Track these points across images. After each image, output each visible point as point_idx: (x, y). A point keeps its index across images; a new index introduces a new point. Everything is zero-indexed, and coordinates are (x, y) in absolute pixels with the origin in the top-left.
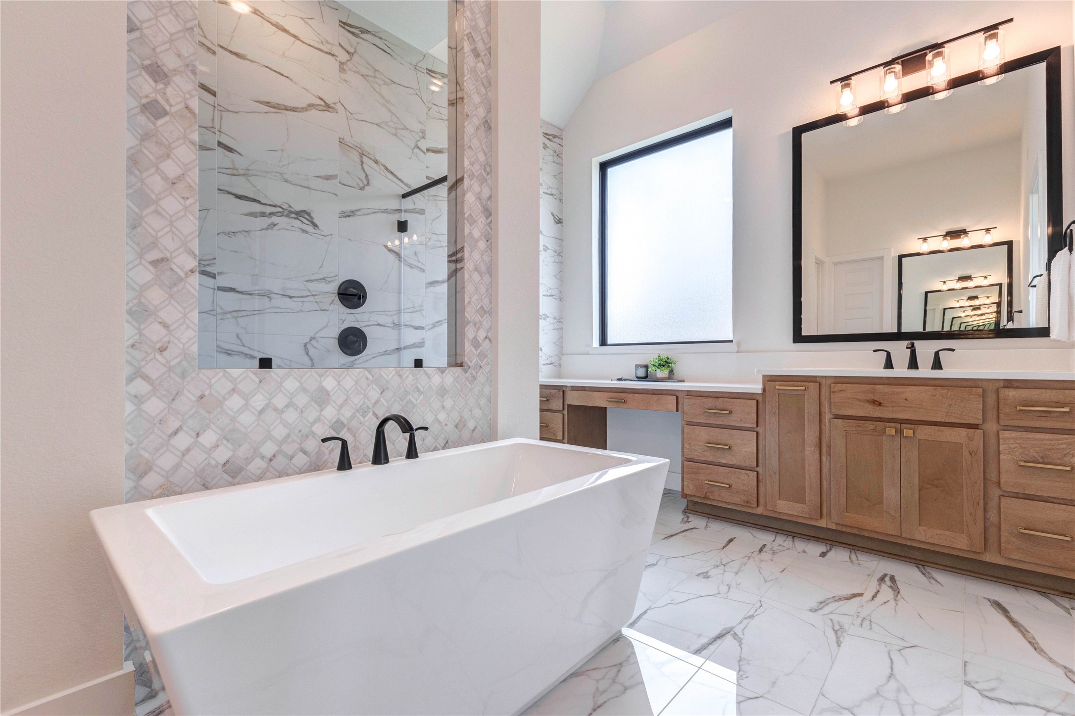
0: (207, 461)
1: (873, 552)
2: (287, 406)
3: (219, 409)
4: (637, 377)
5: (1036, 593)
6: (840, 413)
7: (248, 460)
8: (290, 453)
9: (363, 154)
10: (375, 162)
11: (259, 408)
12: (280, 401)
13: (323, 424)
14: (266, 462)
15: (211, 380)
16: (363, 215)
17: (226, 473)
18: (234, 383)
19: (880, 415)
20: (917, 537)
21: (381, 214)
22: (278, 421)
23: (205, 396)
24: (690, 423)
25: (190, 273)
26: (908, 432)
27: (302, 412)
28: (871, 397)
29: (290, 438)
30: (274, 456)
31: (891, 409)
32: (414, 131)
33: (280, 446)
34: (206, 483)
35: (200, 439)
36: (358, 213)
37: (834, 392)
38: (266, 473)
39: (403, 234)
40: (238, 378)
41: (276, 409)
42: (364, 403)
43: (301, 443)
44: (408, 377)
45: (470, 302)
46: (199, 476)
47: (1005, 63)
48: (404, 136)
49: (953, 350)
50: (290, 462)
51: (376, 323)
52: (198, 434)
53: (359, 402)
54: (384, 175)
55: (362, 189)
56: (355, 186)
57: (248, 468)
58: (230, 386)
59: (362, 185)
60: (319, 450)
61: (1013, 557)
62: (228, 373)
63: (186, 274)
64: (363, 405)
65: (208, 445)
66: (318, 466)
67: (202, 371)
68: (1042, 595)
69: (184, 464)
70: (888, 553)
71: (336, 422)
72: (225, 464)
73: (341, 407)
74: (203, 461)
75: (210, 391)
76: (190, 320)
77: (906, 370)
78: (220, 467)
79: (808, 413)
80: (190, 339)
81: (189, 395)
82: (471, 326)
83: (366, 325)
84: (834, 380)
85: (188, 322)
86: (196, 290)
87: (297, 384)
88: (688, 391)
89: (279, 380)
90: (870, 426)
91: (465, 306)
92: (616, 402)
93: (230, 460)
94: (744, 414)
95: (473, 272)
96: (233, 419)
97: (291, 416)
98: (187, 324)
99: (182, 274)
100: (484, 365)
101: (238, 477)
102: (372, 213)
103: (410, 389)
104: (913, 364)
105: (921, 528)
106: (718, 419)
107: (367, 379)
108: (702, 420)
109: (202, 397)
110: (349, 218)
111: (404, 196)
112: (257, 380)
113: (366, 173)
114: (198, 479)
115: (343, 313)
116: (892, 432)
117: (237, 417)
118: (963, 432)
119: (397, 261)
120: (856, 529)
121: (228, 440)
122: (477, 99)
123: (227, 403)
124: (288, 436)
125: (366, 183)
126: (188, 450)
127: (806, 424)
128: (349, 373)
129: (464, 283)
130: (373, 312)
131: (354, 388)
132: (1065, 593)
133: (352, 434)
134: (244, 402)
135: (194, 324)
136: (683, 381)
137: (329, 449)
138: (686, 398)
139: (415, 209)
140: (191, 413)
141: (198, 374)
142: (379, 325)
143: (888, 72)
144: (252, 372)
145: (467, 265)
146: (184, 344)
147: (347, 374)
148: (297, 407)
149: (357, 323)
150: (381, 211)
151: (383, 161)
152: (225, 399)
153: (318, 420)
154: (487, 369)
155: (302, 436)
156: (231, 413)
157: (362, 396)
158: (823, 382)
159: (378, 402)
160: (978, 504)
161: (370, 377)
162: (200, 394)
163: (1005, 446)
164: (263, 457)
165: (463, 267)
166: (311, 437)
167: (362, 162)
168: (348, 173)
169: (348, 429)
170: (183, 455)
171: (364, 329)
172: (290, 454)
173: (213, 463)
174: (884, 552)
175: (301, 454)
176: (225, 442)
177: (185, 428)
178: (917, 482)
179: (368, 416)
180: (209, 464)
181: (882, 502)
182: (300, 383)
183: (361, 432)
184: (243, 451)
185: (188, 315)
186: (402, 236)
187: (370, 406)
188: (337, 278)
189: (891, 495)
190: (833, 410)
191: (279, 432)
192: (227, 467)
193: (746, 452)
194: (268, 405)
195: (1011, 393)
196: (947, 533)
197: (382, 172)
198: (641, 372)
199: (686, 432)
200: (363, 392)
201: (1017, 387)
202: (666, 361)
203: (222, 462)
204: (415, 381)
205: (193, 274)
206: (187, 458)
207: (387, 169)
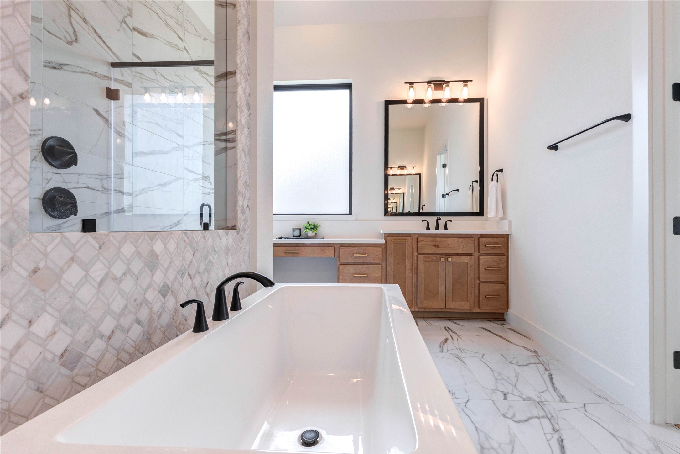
0: (41, 356)
1: (432, 318)
2: (124, 274)
3: (56, 285)
4: (294, 236)
5: (488, 321)
6: (422, 252)
7: (87, 344)
8: (127, 326)
9: (71, 7)
10: (84, 21)
11: (99, 279)
12: (118, 269)
13: (154, 289)
14: (105, 342)
15: (46, 247)
16: (72, 71)
17: (64, 366)
18: (73, 250)
19: (438, 252)
20: (452, 307)
21: (90, 76)
22: (117, 292)
23: (39, 269)
24: (342, 263)
25: (19, 99)
26: (450, 259)
27: (137, 279)
28: (434, 243)
29: (127, 309)
30: (113, 332)
31: (442, 249)
32: (122, 7)
33: (118, 320)
34: (40, 385)
35: (34, 328)
36: (66, 68)
37: (419, 242)
38: (105, 354)
39: (112, 101)
40: (76, 244)
41: (115, 279)
42: (183, 264)
43: (136, 313)
44: (209, 238)
45: (240, 177)
46: (31, 380)
47: (469, 98)
48: (112, 7)
49: (451, 221)
50: (127, 336)
51: (86, 186)
52: (30, 322)
53: (179, 264)
54: (94, 38)
55: (70, 43)
56: (63, 38)
57: (87, 353)
58: (68, 254)
59: (70, 40)
60: (150, 318)
61: (483, 308)
62: (66, 238)
63: (14, 98)
64: (182, 267)
65: (43, 334)
66: (150, 334)
67: (36, 235)
68: (492, 322)
69: (13, 368)
70: (437, 317)
71: (164, 285)
72: (62, 355)
73: (167, 270)
74: (38, 357)
75: (46, 263)
76: (20, 165)
77: (435, 230)
78: (57, 359)
79: (407, 253)
80: (20, 191)
81: (19, 269)
82: (240, 197)
83: (74, 186)
84: (418, 235)
85: (17, 167)
86: (28, 124)
87: (133, 249)
88: (341, 244)
89: (117, 245)
90: (434, 257)
91: (237, 179)
92: (291, 253)
93: (68, 349)
94: (375, 256)
95: (242, 152)
96: (72, 296)
97: (128, 285)
98: (16, 170)
99: (9, 98)
100: (247, 227)
101: (77, 367)
102: (80, 72)
103: (210, 249)
104: (437, 228)
105: (453, 302)
106: (360, 259)
107: (185, 241)
108: (351, 260)
109: (35, 271)
110: (55, 71)
111: (114, 65)
112: (97, 246)
113: (74, 29)
114: (31, 383)
115: (48, 172)
116: (443, 259)
117: (77, 292)
118: (468, 257)
119: (106, 126)
120: (427, 309)
121: (66, 324)
122: (244, 12)
123: (65, 276)
124: (126, 307)
125: (74, 39)
126: (18, 346)
127: (406, 259)
128: (173, 236)
129: (237, 160)
130: (82, 174)
131: (176, 251)
132: (495, 319)
133: (174, 297)
134: (84, 273)
135: (25, 171)
136: (323, 238)
137: (158, 315)
138: (341, 248)
139: (123, 81)
140: (22, 294)
141: (31, 240)
142: (88, 188)
143: (429, 86)
144: (91, 236)
145: (239, 145)
146: (11, 198)
147: (171, 237)
148: (133, 274)
149: (65, 184)
150: (90, 72)
151: (92, 23)
152: (63, 271)
153: (150, 286)
154: (248, 230)
155: (137, 305)
156: (70, 289)
157: (181, 258)
158: (414, 236)
159: (191, 263)
160: (473, 288)
161: (186, 240)
162: (31, 267)
163: (481, 262)
164: (102, 336)
165: (235, 147)
166: (144, 305)
167: (70, 16)
168: (54, 21)
169: (172, 292)
170: (12, 355)
171: (73, 191)
172: (127, 328)
173: (49, 356)
174: (436, 317)
175: (136, 325)
176: (63, 326)
177: (14, 317)
178: (452, 282)
179: (185, 278)
180: (44, 359)
181: (438, 294)
182: (136, 247)
183: (181, 293)
184: (83, 333)
185: (17, 158)
186: (111, 103)
187: (187, 267)
188: (40, 132)
189: (442, 289)
190: (418, 251)
191: (117, 305)
192: (64, 358)
193: (376, 277)
194: (107, 274)
195: (483, 240)
196: (462, 303)
197: (91, 34)
198: (297, 233)
199: (341, 269)
200: (182, 254)
201: (484, 237)
202: (314, 226)
203: (59, 353)
204: (213, 242)
205: (24, 100)
206: (16, 358)
207: (96, 32)
